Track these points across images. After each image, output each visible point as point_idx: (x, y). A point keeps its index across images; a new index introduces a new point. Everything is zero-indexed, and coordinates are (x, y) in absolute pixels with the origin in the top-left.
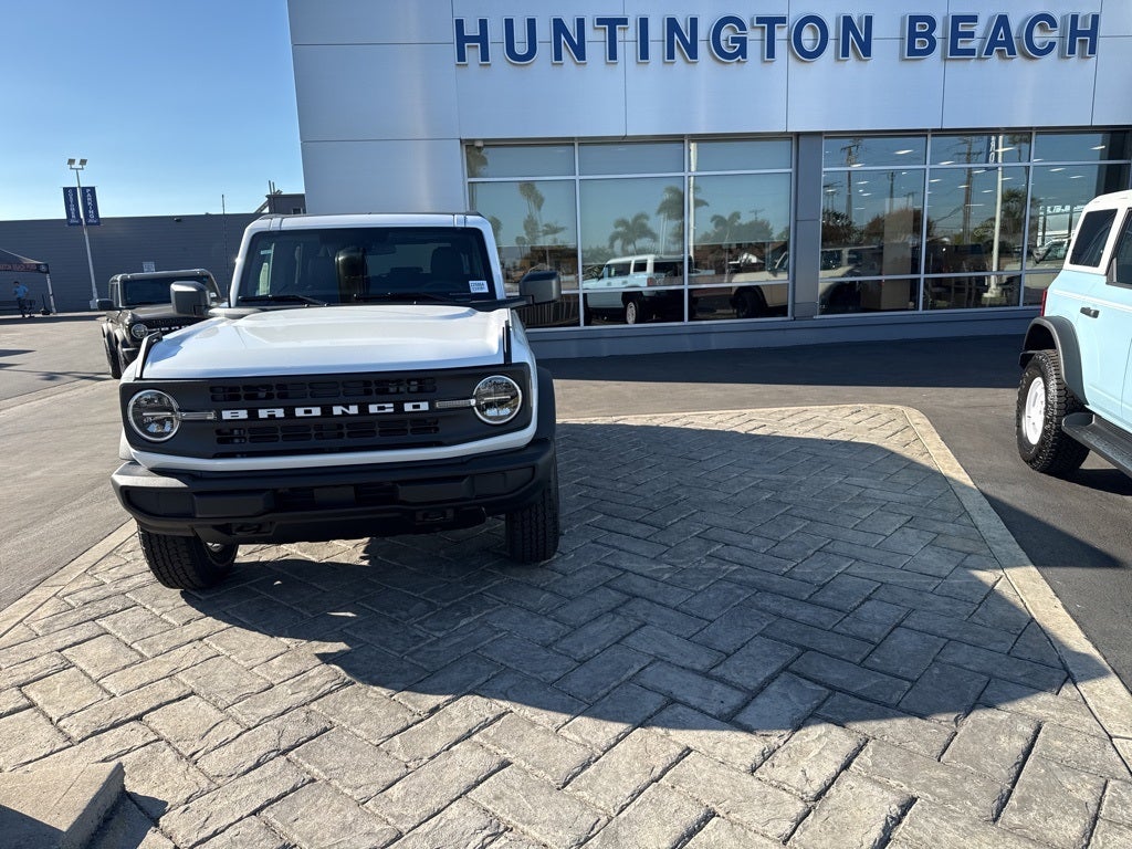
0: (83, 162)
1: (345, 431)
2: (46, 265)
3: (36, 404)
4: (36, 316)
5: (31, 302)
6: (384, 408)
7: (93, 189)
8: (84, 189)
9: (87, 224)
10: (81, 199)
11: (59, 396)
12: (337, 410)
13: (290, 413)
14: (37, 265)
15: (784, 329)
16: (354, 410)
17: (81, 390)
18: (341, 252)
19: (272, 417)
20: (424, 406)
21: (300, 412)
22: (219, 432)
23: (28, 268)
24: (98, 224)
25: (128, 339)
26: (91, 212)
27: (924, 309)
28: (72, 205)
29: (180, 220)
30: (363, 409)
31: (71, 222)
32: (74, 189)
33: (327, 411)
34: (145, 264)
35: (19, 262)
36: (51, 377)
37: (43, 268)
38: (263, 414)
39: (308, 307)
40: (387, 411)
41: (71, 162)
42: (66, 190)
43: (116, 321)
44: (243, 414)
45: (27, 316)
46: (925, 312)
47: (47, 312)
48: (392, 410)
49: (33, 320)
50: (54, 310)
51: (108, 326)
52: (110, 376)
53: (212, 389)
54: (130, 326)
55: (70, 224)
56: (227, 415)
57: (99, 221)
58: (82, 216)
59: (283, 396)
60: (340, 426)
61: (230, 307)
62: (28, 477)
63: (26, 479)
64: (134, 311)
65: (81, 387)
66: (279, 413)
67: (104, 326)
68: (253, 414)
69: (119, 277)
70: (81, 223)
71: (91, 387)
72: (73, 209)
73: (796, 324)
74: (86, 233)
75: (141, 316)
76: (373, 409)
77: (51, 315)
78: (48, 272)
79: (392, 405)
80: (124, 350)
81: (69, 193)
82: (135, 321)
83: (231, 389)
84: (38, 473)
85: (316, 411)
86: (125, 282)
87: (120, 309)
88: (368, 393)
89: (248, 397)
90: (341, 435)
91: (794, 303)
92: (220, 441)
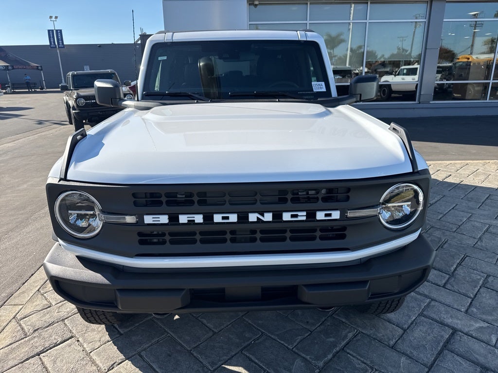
0: (56, 17)
1: (258, 235)
2: (41, 66)
3: (31, 138)
4: (38, 90)
5: (35, 84)
6: (296, 216)
7: (61, 31)
8: (57, 31)
9: (59, 47)
10: (55, 35)
11: (43, 134)
12: (253, 217)
13: (208, 218)
14: (37, 66)
15: (414, 108)
16: (268, 217)
17: (54, 131)
18: (201, 60)
19: (191, 222)
20: (336, 215)
21: (218, 218)
22: (140, 234)
23: (33, 68)
24: (64, 47)
25: (75, 106)
26: (60, 42)
27: (490, 99)
28: (52, 38)
29: (100, 46)
30: (277, 216)
31: (52, 46)
32: (53, 31)
33: (243, 218)
34: (85, 67)
35: (29, 65)
36: (40, 123)
37: (40, 68)
38: (183, 219)
39: (197, 103)
40: (299, 218)
41: (51, 17)
42: (49, 31)
43: (70, 96)
44: (164, 219)
45: (33, 90)
46: (490, 101)
47: (42, 89)
48: (304, 218)
49: (35, 92)
50: (45, 87)
51: (66, 98)
52: (68, 123)
53: (134, 195)
54: (76, 99)
55: (51, 47)
56: (148, 219)
57: (64, 46)
58: (56, 44)
59: (202, 202)
60: (254, 232)
61: (138, 100)
62: (19, 188)
63: (18, 190)
64: (78, 91)
65: (54, 128)
66: (199, 219)
67: (65, 98)
68: (174, 219)
69: (70, 73)
70: (56, 47)
71: (59, 129)
72: (52, 40)
73: (421, 106)
74: (58, 51)
75: (82, 94)
76: (287, 216)
77: (44, 90)
78: (42, 70)
79: (305, 213)
80: (74, 111)
81: (50, 32)
82: (79, 97)
83: (152, 195)
84: (25, 186)
85: (233, 218)
86: (73, 76)
87: (72, 90)
88: (283, 201)
89: (169, 203)
90: (254, 240)
91: (420, 94)
92: (142, 242)
